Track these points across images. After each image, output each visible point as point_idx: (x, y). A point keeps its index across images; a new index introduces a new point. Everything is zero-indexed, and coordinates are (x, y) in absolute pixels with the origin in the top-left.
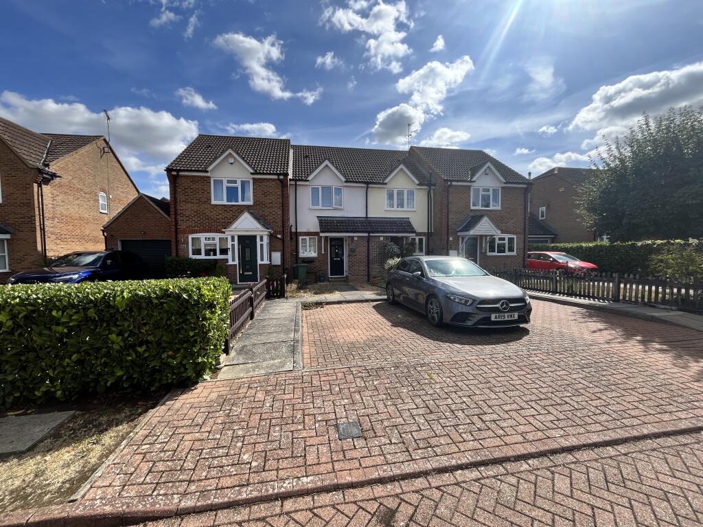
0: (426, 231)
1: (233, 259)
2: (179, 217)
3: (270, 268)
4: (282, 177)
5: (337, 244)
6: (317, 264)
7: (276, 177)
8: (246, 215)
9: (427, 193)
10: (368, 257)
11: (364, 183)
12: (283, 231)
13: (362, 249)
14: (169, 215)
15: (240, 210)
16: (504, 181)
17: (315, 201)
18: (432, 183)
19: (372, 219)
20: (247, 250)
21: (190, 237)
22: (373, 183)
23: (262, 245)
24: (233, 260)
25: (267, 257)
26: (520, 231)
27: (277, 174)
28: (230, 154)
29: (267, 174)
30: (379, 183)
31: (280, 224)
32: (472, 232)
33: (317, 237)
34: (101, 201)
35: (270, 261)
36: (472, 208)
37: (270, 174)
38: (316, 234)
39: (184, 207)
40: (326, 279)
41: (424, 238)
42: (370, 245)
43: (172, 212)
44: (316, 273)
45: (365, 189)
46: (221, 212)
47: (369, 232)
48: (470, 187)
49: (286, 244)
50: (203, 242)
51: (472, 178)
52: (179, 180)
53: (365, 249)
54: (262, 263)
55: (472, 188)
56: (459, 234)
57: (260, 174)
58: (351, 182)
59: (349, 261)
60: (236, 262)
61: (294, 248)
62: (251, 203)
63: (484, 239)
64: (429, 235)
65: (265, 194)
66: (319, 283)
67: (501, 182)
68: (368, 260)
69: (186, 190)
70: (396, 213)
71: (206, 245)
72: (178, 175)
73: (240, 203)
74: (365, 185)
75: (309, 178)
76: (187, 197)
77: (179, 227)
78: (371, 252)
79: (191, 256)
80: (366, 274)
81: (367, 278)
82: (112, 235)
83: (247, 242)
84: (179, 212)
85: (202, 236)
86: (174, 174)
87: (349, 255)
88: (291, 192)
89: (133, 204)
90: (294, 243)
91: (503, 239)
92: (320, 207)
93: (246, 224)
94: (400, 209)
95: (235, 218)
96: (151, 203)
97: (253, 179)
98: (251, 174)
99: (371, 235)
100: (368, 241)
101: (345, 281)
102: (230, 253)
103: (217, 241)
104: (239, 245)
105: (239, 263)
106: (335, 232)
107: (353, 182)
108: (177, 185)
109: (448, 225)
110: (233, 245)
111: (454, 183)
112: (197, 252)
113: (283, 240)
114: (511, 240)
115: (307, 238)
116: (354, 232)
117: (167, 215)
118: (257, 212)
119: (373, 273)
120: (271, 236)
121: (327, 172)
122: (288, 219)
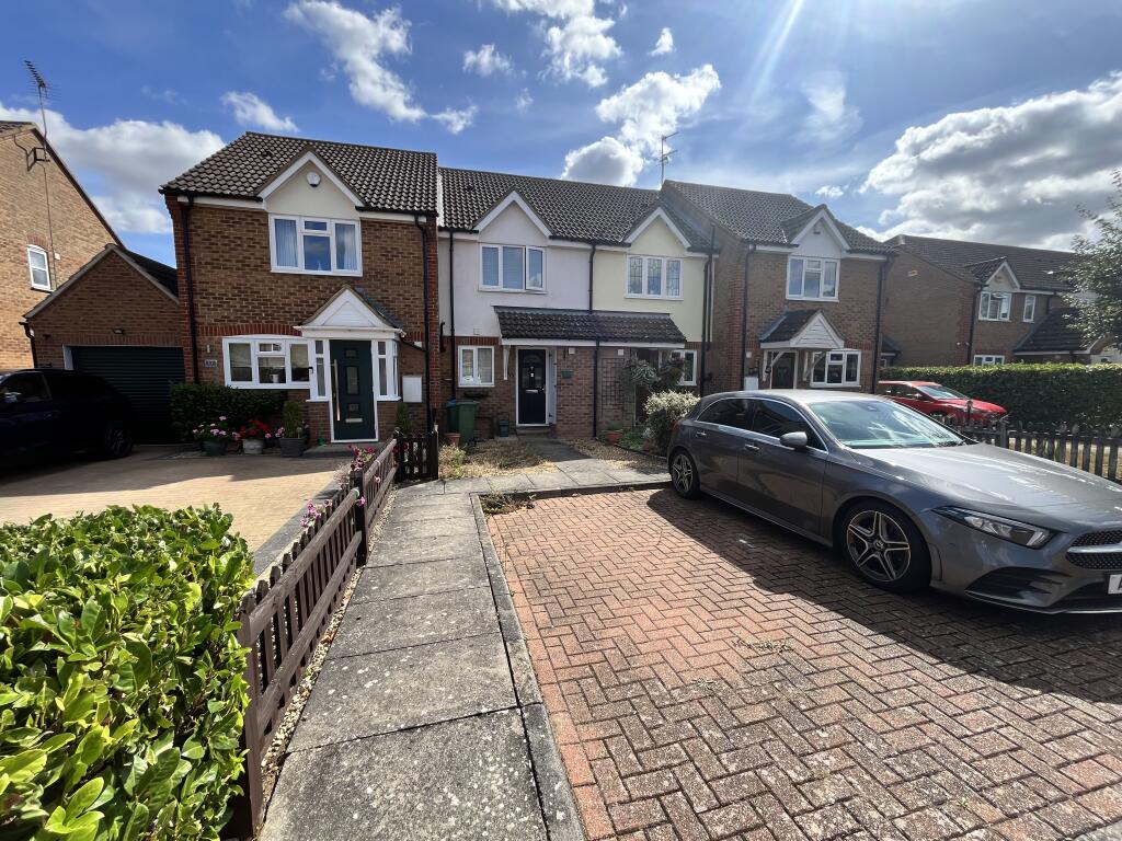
0: (701, 340)
1: (320, 391)
2: (197, 298)
3: (402, 409)
4: (423, 220)
5: (532, 361)
6: (492, 400)
7: (410, 219)
8: (347, 296)
9: (703, 268)
10: (595, 387)
11: (588, 241)
12: (427, 333)
13: (584, 373)
14: (175, 292)
15: (334, 286)
16: (848, 248)
17: (490, 276)
18: (715, 247)
19: (601, 315)
20: (352, 374)
21: (226, 341)
22: (606, 243)
23: (382, 362)
24: (322, 392)
25: (394, 386)
26: (869, 342)
27: (413, 213)
28: (310, 163)
29: (392, 211)
30: (616, 244)
31: (420, 318)
32: (793, 343)
33: (493, 348)
34: (33, 265)
35: (401, 394)
36: (789, 296)
37: (398, 212)
38: (493, 341)
39: (210, 277)
40: (513, 431)
41: (695, 353)
42: (599, 364)
43: (183, 288)
44: (491, 419)
45: (589, 255)
46: (292, 290)
47: (598, 340)
48: (785, 256)
49: (433, 360)
50: (255, 353)
51: (790, 240)
52: (195, 217)
53: (589, 373)
54: (383, 398)
55: (790, 258)
56: (763, 346)
57: (376, 210)
58: (561, 238)
59: (558, 396)
60: (328, 397)
61: (447, 367)
62: (358, 272)
63: (807, 354)
64: (704, 347)
65: (388, 255)
66: (499, 439)
67: (841, 249)
68: (596, 394)
69: (213, 240)
70: (645, 305)
71: (260, 359)
72: (191, 205)
73: (335, 271)
74: (589, 247)
75: (479, 227)
76: (216, 255)
77: (197, 319)
78: (600, 378)
79: (228, 382)
80: (592, 420)
81: (591, 429)
82: (47, 336)
83: (351, 356)
84: (198, 287)
85: (254, 340)
86: (181, 199)
87: (559, 385)
88: (442, 253)
89: (94, 267)
90: (447, 359)
91: (839, 357)
92: (500, 287)
93: (348, 316)
94: (652, 296)
95: (324, 301)
96: (137, 267)
97: (363, 222)
98: (358, 208)
99: (601, 344)
100: (596, 358)
101: (546, 434)
102: (313, 376)
103: (285, 352)
104: (332, 362)
105: (334, 399)
106: (533, 337)
107: (566, 239)
108: (192, 227)
109: (744, 330)
110: (320, 360)
111: (759, 248)
112: (242, 373)
113: (426, 351)
114: (852, 359)
115: (475, 349)
116: (569, 338)
117: (173, 292)
118: (369, 290)
119: (604, 420)
120: (403, 344)
121: (514, 215)
122: (437, 311)
